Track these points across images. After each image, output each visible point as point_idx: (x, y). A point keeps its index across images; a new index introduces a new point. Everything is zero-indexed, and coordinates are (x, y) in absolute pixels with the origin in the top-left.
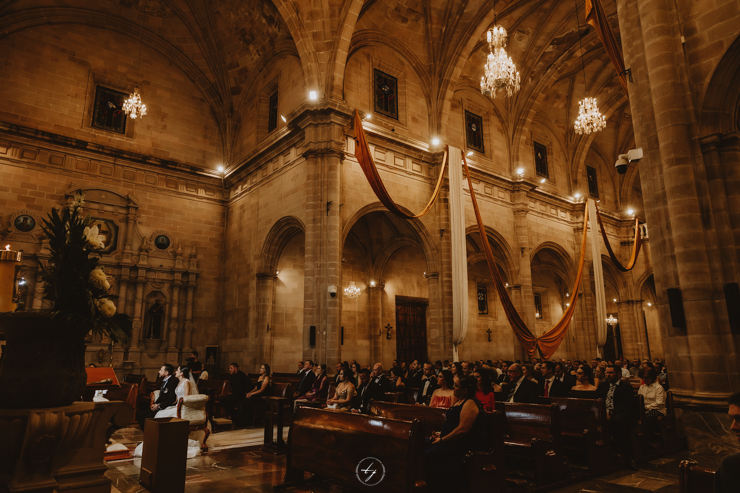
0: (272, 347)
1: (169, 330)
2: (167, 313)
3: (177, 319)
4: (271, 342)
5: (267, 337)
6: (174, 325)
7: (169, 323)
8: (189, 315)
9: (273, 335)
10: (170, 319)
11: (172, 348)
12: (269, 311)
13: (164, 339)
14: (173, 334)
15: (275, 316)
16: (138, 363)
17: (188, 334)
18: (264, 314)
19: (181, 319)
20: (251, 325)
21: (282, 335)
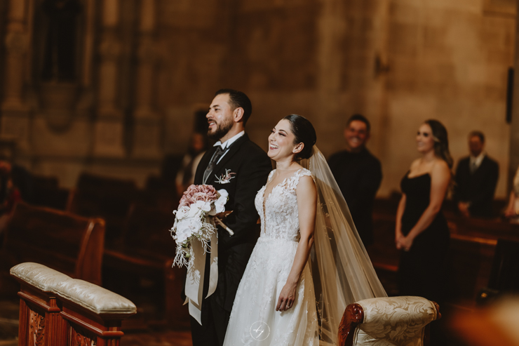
0: (386, 121)
1: (98, 59)
2: (90, 11)
3: (118, 30)
4: (385, 106)
5: (375, 92)
6: (110, 46)
7: (97, 42)
8: (148, 21)
9: (390, 87)
10: (100, 29)
11: (107, 108)
12: (380, 18)
13: (86, 80)
14: (109, 72)
15: (396, 31)
16: (24, 145)
17: (145, 74)
18: (367, 24)
19: (129, 30)
20: (327, 56)
21: (412, 86)
